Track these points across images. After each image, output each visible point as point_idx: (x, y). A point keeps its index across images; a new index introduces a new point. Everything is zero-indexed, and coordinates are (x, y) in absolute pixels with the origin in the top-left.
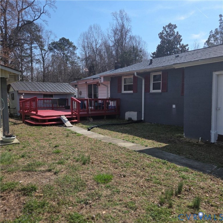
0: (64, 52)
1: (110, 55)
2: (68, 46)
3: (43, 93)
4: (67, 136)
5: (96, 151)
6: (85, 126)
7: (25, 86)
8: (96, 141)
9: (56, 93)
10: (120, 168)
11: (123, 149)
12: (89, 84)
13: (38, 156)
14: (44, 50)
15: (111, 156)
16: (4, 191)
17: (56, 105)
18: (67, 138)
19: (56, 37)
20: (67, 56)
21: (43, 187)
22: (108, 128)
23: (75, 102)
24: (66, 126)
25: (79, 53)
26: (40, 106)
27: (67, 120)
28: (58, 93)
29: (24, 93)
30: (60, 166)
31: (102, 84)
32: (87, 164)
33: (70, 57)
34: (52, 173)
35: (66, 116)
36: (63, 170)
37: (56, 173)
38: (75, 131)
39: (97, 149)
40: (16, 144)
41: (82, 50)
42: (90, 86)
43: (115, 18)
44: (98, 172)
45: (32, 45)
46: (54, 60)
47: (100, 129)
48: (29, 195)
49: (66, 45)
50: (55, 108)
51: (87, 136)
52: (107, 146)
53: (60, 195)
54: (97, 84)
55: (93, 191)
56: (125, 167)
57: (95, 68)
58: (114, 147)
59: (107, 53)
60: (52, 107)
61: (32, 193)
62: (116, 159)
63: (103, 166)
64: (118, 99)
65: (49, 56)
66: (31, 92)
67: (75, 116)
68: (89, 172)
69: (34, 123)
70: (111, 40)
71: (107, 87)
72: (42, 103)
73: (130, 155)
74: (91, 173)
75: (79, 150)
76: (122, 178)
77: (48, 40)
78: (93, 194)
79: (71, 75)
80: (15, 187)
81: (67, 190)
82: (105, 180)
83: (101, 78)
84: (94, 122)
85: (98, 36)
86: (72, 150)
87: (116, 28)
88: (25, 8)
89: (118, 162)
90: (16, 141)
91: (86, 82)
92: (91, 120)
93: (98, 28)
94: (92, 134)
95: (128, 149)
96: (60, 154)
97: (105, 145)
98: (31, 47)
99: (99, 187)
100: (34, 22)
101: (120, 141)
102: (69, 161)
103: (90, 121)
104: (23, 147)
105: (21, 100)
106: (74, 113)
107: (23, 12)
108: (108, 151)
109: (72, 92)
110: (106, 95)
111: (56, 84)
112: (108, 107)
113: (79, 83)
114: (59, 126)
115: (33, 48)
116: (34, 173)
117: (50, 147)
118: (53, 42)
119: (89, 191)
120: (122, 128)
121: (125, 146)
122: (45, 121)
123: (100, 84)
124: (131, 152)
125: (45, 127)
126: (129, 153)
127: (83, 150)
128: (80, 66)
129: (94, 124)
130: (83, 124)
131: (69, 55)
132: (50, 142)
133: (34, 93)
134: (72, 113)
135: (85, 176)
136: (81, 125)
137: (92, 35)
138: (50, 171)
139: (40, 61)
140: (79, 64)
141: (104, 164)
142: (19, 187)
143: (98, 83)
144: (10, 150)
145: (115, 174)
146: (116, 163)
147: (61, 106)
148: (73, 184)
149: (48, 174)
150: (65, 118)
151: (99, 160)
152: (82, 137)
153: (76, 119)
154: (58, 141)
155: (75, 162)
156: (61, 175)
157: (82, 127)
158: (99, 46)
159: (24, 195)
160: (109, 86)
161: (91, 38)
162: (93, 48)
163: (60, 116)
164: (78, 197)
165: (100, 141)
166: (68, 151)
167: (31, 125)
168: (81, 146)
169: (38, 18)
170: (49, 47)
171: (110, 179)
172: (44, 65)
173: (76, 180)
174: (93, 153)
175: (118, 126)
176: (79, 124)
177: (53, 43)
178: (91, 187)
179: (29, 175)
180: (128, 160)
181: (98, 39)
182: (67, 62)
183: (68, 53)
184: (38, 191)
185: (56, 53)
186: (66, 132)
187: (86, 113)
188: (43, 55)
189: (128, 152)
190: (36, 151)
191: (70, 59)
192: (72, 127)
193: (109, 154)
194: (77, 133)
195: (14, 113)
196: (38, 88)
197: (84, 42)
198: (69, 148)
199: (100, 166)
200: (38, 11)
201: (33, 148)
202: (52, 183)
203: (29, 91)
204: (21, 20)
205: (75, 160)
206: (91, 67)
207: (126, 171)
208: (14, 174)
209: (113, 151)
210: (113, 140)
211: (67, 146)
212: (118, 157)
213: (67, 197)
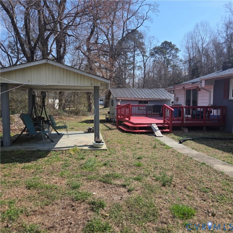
0: (165, 56)
1: (220, 54)
2: (170, 49)
3: (139, 99)
4: (154, 148)
5: (183, 170)
6: (176, 137)
7: (123, 93)
8: (186, 158)
9: (151, 100)
10: (210, 201)
11: (220, 175)
12: (187, 89)
13: (119, 167)
14: (146, 56)
15: (201, 182)
16: (76, 200)
17: (150, 112)
18: (154, 149)
19: (158, 41)
20: (168, 60)
21: (112, 205)
22: (205, 143)
23: (168, 110)
24: (155, 136)
25: (182, 55)
26: (134, 112)
27: (158, 129)
28: (153, 100)
29: (121, 100)
30: (136, 182)
31: (203, 88)
32: (167, 186)
33: (171, 60)
34: (126, 190)
35: (157, 124)
36: (138, 188)
37: (130, 190)
38: (165, 143)
39: (185, 169)
40: (104, 150)
41: (185, 52)
42: (188, 92)
43: (228, 10)
44: (179, 200)
45: (135, 53)
46: (155, 65)
47: (195, 143)
48: (96, 212)
49: (168, 49)
50: (149, 114)
51: (176, 150)
52: (199, 166)
53: (126, 220)
54: (197, 89)
55: (166, 226)
56: (217, 202)
57: (199, 70)
58: (208, 170)
59: (217, 51)
60: (146, 113)
61: (99, 209)
62: (207, 186)
63: (187, 193)
64: (224, 106)
65: (150, 61)
66: (128, 99)
67: (167, 125)
68: (167, 198)
69: (126, 130)
70: (222, 35)
71: (209, 93)
72: (136, 109)
73: (228, 184)
74: (169, 200)
75: (162, 166)
76: (210, 217)
77: (150, 46)
78: (164, 230)
79: (171, 80)
80: (87, 198)
81: (135, 216)
82: (184, 214)
83: (201, 82)
84: (189, 134)
85: (205, 34)
86: (155, 166)
87: (230, 21)
88: (130, 18)
89: (208, 192)
90: (104, 147)
91: (184, 88)
92: (186, 130)
93: (207, 24)
94: (184, 148)
95: (228, 176)
96: (140, 168)
97: (196, 165)
98: (134, 55)
99: (174, 222)
100: (137, 29)
101: (218, 163)
102: (148, 179)
103: (184, 132)
104: (109, 155)
105: (118, 106)
106: (167, 122)
107: (128, 22)
108: (198, 173)
109: (169, 99)
110: (208, 101)
111: (152, 90)
112: (209, 116)
113: (176, 89)
114: (149, 135)
115: (136, 56)
116: (109, 186)
117: (133, 158)
118: (155, 47)
119: (160, 224)
120: (225, 145)
121: (224, 171)
122: (135, 128)
123: (201, 89)
124: (231, 181)
125: (134, 135)
126: (228, 182)
127: (167, 167)
128: (182, 69)
129: (188, 136)
130: (175, 135)
131: (170, 58)
132: (135, 152)
133: (130, 99)
134: (164, 121)
135: (161, 202)
136: (172, 135)
137: (198, 34)
138: (124, 186)
139: (141, 67)
140: (181, 68)
141: (189, 191)
142: (90, 199)
143: (198, 87)
144: (97, 156)
145: (201, 208)
146: (205, 192)
147: (155, 113)
148: (144, 210)
149: (122, 190)
150: (155, 127)
151: (184, 183)
152: (170, 150)
153: (168, 129)
154: (143, 152)
155: (154, 180)
156: (135, 195)
157: (173, 138)
158: (206, 45)
159: (92, 210)
160: (212, 91)
161: (196, 38)
162: (198, 48)
163: (151, 124)
164: (146, 228)
165: (191, 158)
166: (150, 166)
167: (123, 131)
168: (166, 162)
169: (141, 25)
170: (151, 52)
171: (191, 215)
172: (145, 70)
173: (148, 205)
174: (177, 173)
175: (220, 141)
176: (171, 134)
177: (154, 49)
178: (164, 220)
179: (104, 187)
180: (223, 192)
181: (205, 37)
182: (168, 66)
183: (169, 57)
184: (105, 209)
185: (157, 58)
186: (155, 142)
187: (180, 122)
188: (145, 61)
189: (226, 179)
190: (119, 160)
191: (172, 62)
192: (163, 137)
193: (198, 178)
194: (167, 144)
195: (113, 119)
196: (134, 94)
197: (188, 42)
198: (152, 163)
199: (183, 193)
200: (141, 19)
201: (117, 157)
202: (122, 203)
203: (126, 98)
204: (125, 30)
205: (154, 178)
206: (195, 69)
207: (217, 208)
208: (91, 183)
209: (206, 174)
210: (209, 160)
211: (151, 159)
212: (210, 184)
213: (133, 226)
